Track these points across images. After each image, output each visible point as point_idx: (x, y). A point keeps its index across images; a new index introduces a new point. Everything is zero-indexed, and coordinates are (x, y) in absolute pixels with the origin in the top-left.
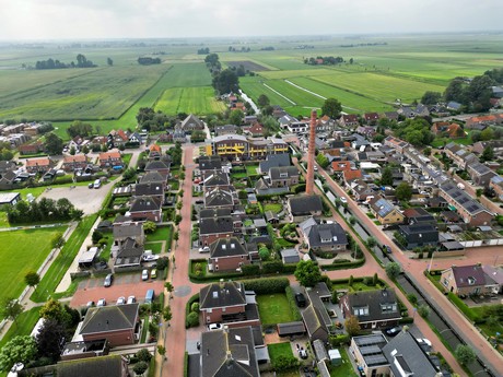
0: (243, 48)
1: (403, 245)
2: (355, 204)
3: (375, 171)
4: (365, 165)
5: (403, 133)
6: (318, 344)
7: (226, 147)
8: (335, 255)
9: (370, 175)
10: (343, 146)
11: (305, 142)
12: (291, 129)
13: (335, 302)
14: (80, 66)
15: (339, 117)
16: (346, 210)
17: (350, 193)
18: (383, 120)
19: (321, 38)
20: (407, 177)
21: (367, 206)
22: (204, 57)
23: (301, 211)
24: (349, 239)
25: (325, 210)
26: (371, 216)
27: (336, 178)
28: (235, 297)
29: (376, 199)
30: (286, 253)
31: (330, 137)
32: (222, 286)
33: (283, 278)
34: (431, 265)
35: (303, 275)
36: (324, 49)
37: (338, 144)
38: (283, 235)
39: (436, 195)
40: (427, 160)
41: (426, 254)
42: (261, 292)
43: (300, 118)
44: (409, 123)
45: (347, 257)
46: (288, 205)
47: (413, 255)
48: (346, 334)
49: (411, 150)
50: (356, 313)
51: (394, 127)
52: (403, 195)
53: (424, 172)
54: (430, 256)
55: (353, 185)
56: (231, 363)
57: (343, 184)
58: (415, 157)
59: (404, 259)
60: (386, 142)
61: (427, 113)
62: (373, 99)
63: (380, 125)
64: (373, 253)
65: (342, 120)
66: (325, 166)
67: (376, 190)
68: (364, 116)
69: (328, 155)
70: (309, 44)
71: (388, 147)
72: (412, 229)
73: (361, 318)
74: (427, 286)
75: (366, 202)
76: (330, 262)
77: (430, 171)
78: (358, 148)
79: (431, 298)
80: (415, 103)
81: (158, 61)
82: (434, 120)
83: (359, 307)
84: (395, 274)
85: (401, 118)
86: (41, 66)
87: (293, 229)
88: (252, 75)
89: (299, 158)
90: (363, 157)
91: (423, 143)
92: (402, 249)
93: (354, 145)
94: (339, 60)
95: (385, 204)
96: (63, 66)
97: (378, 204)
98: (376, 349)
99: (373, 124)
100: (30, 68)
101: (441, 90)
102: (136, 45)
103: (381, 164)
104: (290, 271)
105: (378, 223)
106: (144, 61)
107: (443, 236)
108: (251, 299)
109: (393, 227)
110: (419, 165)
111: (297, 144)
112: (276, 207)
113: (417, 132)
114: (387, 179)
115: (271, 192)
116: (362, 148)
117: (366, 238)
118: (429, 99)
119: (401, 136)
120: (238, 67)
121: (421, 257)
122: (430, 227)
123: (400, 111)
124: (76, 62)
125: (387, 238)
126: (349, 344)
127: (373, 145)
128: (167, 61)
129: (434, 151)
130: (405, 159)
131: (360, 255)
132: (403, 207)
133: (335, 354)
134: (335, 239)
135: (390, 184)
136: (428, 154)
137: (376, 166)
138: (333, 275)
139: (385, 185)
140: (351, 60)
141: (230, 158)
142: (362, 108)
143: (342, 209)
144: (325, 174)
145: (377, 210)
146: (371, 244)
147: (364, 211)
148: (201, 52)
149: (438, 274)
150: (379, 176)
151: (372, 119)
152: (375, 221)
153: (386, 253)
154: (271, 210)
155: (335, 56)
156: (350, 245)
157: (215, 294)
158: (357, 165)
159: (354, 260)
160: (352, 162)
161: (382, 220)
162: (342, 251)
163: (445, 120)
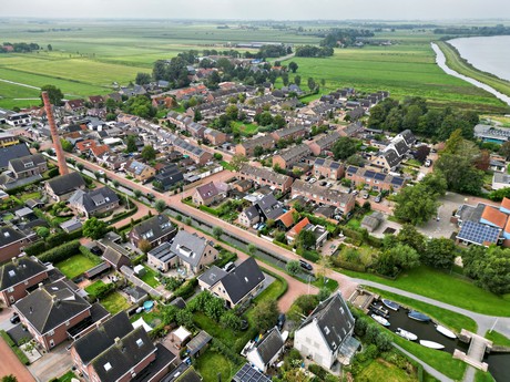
1: (162, 189)
2: (113, 173)
3: (120, 144)
4: (108, 141)
5: (131, 110)
6: (124, 268)
8: (111, 213)
9: (116, 148)
10: (80, 129)
11: (36, 132)
12: (11, 123)
13: (126, 241)
15: (63, 104)
16: (106, 180)
17: (105, 166)
18: (109, 100)
20: (147, 143)
21: (123, 171)
23: (64, 188)
24: (119, 197)
25: (88, 182)
26: (130, 178)
27: (84, 156)
28: (33, 268)
29: (129, 163)
30: (65, 226)
31: (63, 123)
32: (15, 264)
33: (74, 242)
34: (185, 195)
35: (92, 231)
37: (73, 128)
38: (56, 214)
39: (173, 151)
40: (157, 126)
41: (179, 190)
42: (56, 260)
43: (18, 110)
44: (133, 101)
45: (122, 210)
46: (48, 188)
47: (170, 193)
48: (142, 254)
49: (143, 121)
50: (145, 237)
51: (121, 106)
52: (149, 156)
53: (158, 136)
54: (182, 190)
55: (105, 158)
56: (59, 303)
57: (95, 161)
58: (148, 126)
59: (166, 197)
60: (119, 119)
61: (144, 91)
62: (90, 84)
63: (110, 106)
64: (141, 202)
65: (67, 107)
66: (70, 149)
67: (126, 157)
68: (89, 100)
69: (68, 139)
71: (123, 124)
72: (163, 175)
73: (150, 239)
74: (186, 208)
75: (121, 169)
76: (111, 218)
77: (162, 134)
78: (95, 129)
79: (191, 213)
80: (131, 85)
82: (152, 97)
83: (145, 233)
84: (162, 207)
85: (124, 98)
87: (62, 206)
89: (37, 147)
90: (104, 134)
91: (151, 115)
92: (162, 192)
93: (91, 127)
94: (34, 47)
95: (137, 165)
97: (132, 165)
98: (166, 251)
99: (101, 106)
101: (149, 71)
103: (122, 137)
104: (79, 235)
105: (137, 181)
107: (185, 176)
108: (50, 267)
109: (149, 180)
110: (153, 132)
111: (27, 135)
112: (36, 195)
113: (142, 106)
114: (133, 147)
115: (21, 183)
116: (100, 128)
117: (132, 194)
118: (142, 80)
119: (130, 112)
121: (176, 193)
122: (175, 171)
123: (121, 92)
125: (149, 189)
126: (146, 260)
127: (108, 124)
129: (160, 121)
130: (140, 130)
131: (133, 205)
132: (153, 165)
133: (138, 268)
134: (108, 199)
135: (136, 150)
136: (157, 123)
137: (118, 140)
138: (118, 225)
139: (132, 151)
140: (50, 47)
142: (85, 93)
143: (102, 180)
144: (72, 157)
145: (133, 171)
146: (139, 194)
147: (122, 176)
149: (190, 198)
150: (125, 147)
151: (97, 102)
152: (134, 179)
153: (151, 199)
154: (27, 198)
156: (122, 201)
157: (12, 273)
158: (101, 143)
159: (129, 210)
160: (96, 141)
161: (139, 178)
162: (117, 208)
163: (160, 95)
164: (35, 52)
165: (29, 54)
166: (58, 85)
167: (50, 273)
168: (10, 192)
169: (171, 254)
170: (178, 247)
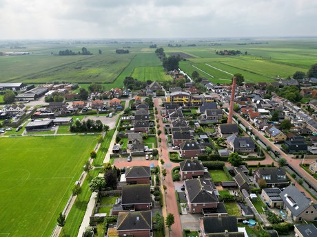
0: (177, 45)
1: (287, 151)
2: (257, 130)
3: (268, 114)
4: (260, 110)
5: (283, 94)
6: (244, 191)
7: (178, 98)
8: (248, 154)
9: (264, 116)
10: (247, 100)
11: (223, 97)
12: (213, 91)
13: (251, 175)
14: (84, 54)
15: (242, 85)
16: (252, 133)
17: (253, 125)
18: (270, 86)
19: (225, 40)
20: (286, 118)
21: (264, 131)
22: (154, 50)
23: (226, 132)
24: (256, 146)
25: (240, 131)
26: (267, 137)
27: (244, 116)
28: (198, 167)
29: (270, 128)
30: (220, 151)
31: (238, 95)
32: (192, 161)
33: (222, 162)
34: (304, 161)
35: (233, 160)
36: (227, 45)
37: (243, 99)
38: (218, 143)
39: (305, 128)
40: (299, 108)
41: (300, 156)
42: (211, 168)
43: (219, 85)
44: (287, 88)
45: (255, 155)
46: (219, 128)
47: (292, 156)
48: (259, 188)
49: (289, 103)
50: (264, 178)
51: (277, 91)
52: (286, 126)
53: (298, 116)
54: (302, 157)
55: (255, 120)
56: (204, 191)
57: (249, 120)
58: (291, 107)
59: (288, 158)
60: (273, 99)
61: (297, 84)
62: (262, 75)
63: (268, 90)
64: (270, 154)
65: (244, 86)
66: (237, 110)
67: (269, 123)
68: (257, 84)
69: (238, 104)
70: (217, 43)
71: (274, 102)
72: (292, 142)
73: (267, 181)
74: (302, 171)
75: (264, 129)
76: (246, 157)
77: (301, 115)
78: (255, 102)
79: (304, 176)
80: (289, 78)
81: (127, 52)
82: (302, 88)
83: (265, 175)
84: (283, 163)
85: (281, 86)
86: (62, 54)
87: (222, 140)
88: (185, 60)
89: (221, 106)
90: (259, 106)
91: (296, 100)
92: (286, 153)
93: (253, 100)
94: (238, 52)
95: (275, 131)
96: (74, 54)
97: (271, 130)
98: (276, 194)
99: (264, 89)
100: (56, 55)
101: (306, 71)
102: (112, 43)
103: (270, 110)
104: (225, 159)
105: (271, 140)
106: (119, 52)
107: (309, 148)
108: (206, 170)
109: (279, 143)
110: (294, 112)
111: (219, 98)
112: (212, 130)
113: (292, 93)
114: (276, 118)
115: (208, 122)
116: (258, 102)
117: (265, 147)
118: (298, 76)
119: (281, 96)
120: (176, 56)
121: (297, 157)
122: (302, 142)
123: (280, 82)
124: (81, 52)
125: (278, 148)
126: (260, 193)
127: (264, 100)
128: (132, 52)
129: (302, 105)
130: (285, 108)
131: (263, 154)
132: (286, 133)
133: (253, 196)
134: (248, 145)
135: (277, 120)
136: (299, 106)
137: (267, 111)
138: (249, 163)
139: (274, 121)
140: (246, 53)
141: (181, 104)
142: (256, 80)
143: (249, 133)
144: (237, 115)
145: (271, 133)
146: (269, 149)
147: (263, 134)
148: (151, 47)
149: (307, 165)
150: (270, 116)
151: (262, 87)
152: (270, 138)
153: (277, 155)
154: (208, 130)
155: (235, 50)
156: (256, 149)
157: (189, 165)
158: (256, 110)
159: (259, 157)
160: (253, 109)
161: (273, 139)
162: (252, 152)
163: (308, 88)
164: (237, 55)
165: (234, 56)
166: (243, 74)
167: (205, 173)
168: (201, 125)
169: (279, 198)
170: (286, 195)
